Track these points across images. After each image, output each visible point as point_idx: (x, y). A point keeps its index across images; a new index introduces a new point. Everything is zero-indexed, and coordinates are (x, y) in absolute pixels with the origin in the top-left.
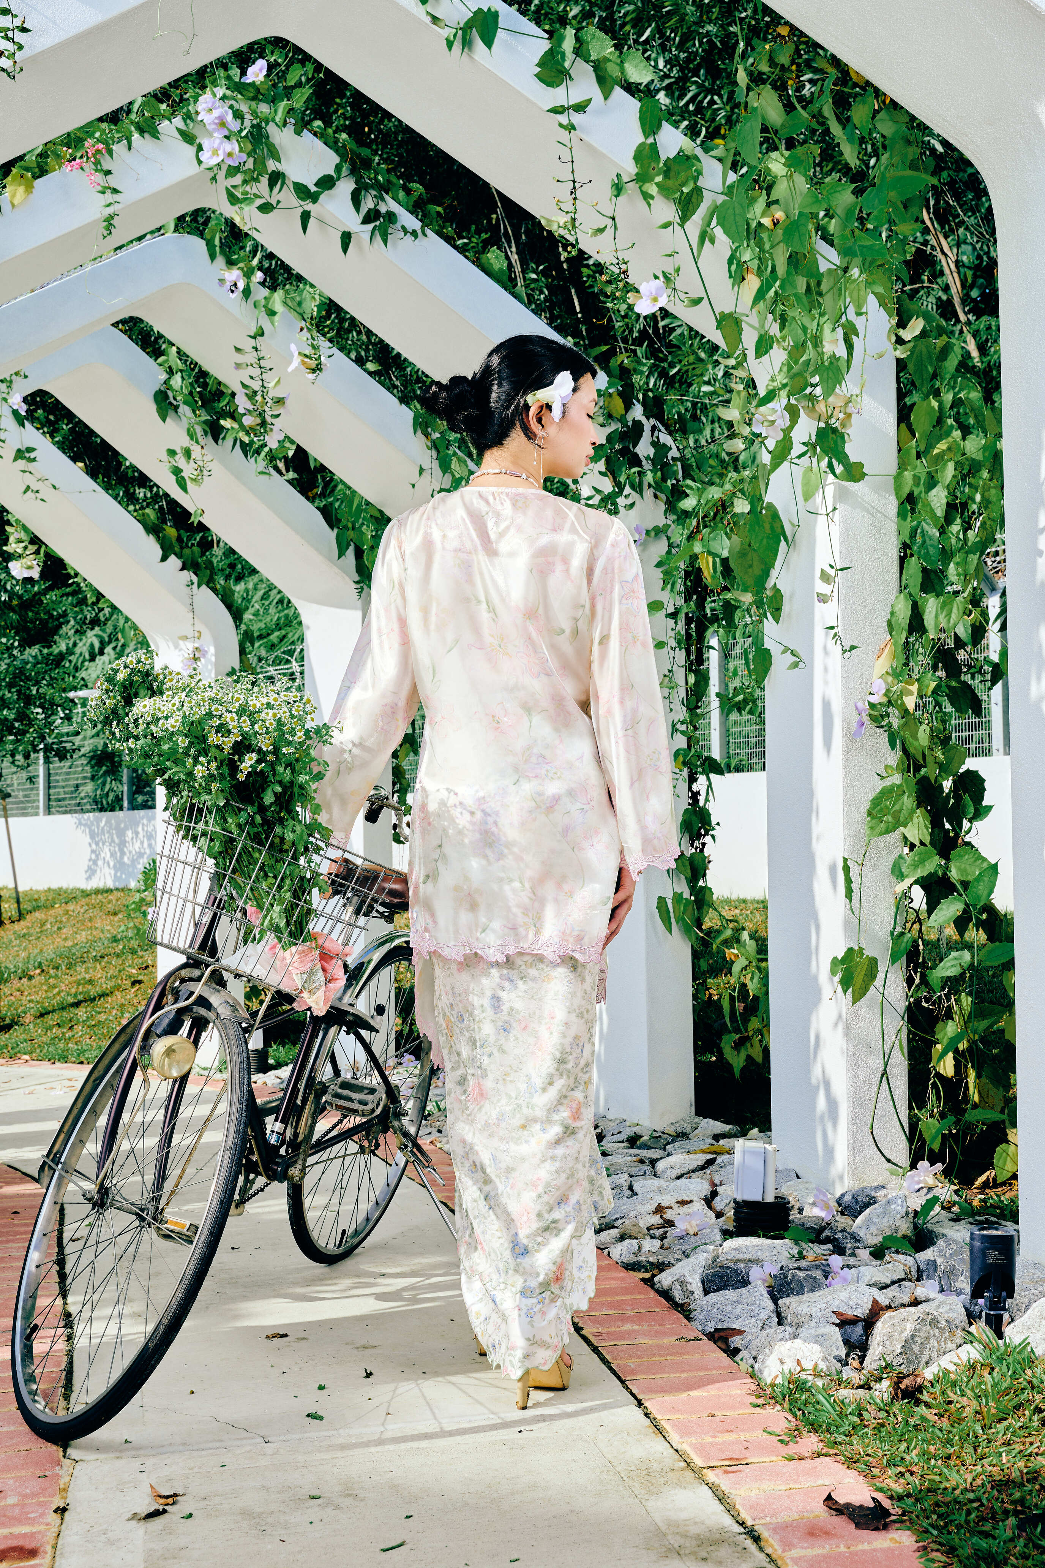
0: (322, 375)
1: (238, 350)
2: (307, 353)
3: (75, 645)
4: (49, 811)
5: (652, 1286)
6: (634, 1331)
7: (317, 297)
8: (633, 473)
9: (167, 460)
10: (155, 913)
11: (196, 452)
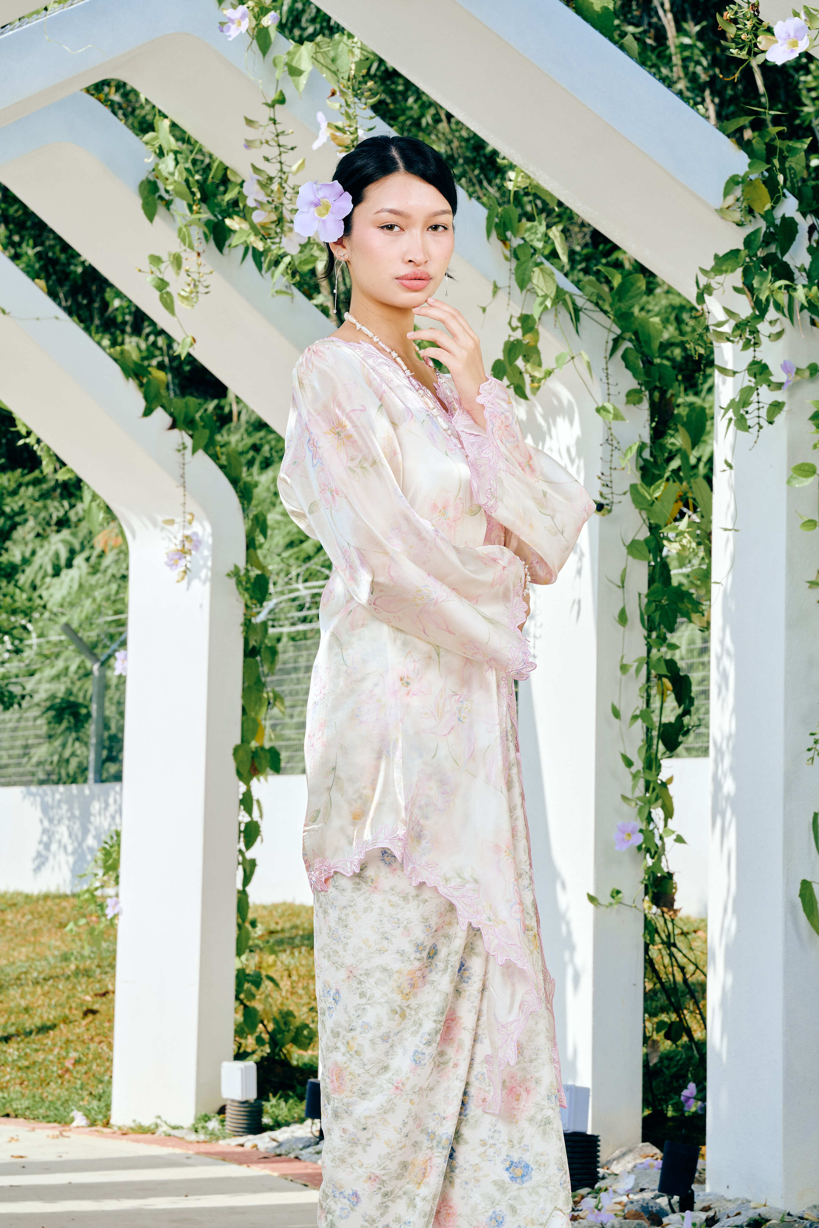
1: (249, 122)
2: (340, 124)
3: (33, 553)
7: (357, 52)
8: (780, 288)
9: (148, 270)
10: (117, 903)
11: (190, 261)
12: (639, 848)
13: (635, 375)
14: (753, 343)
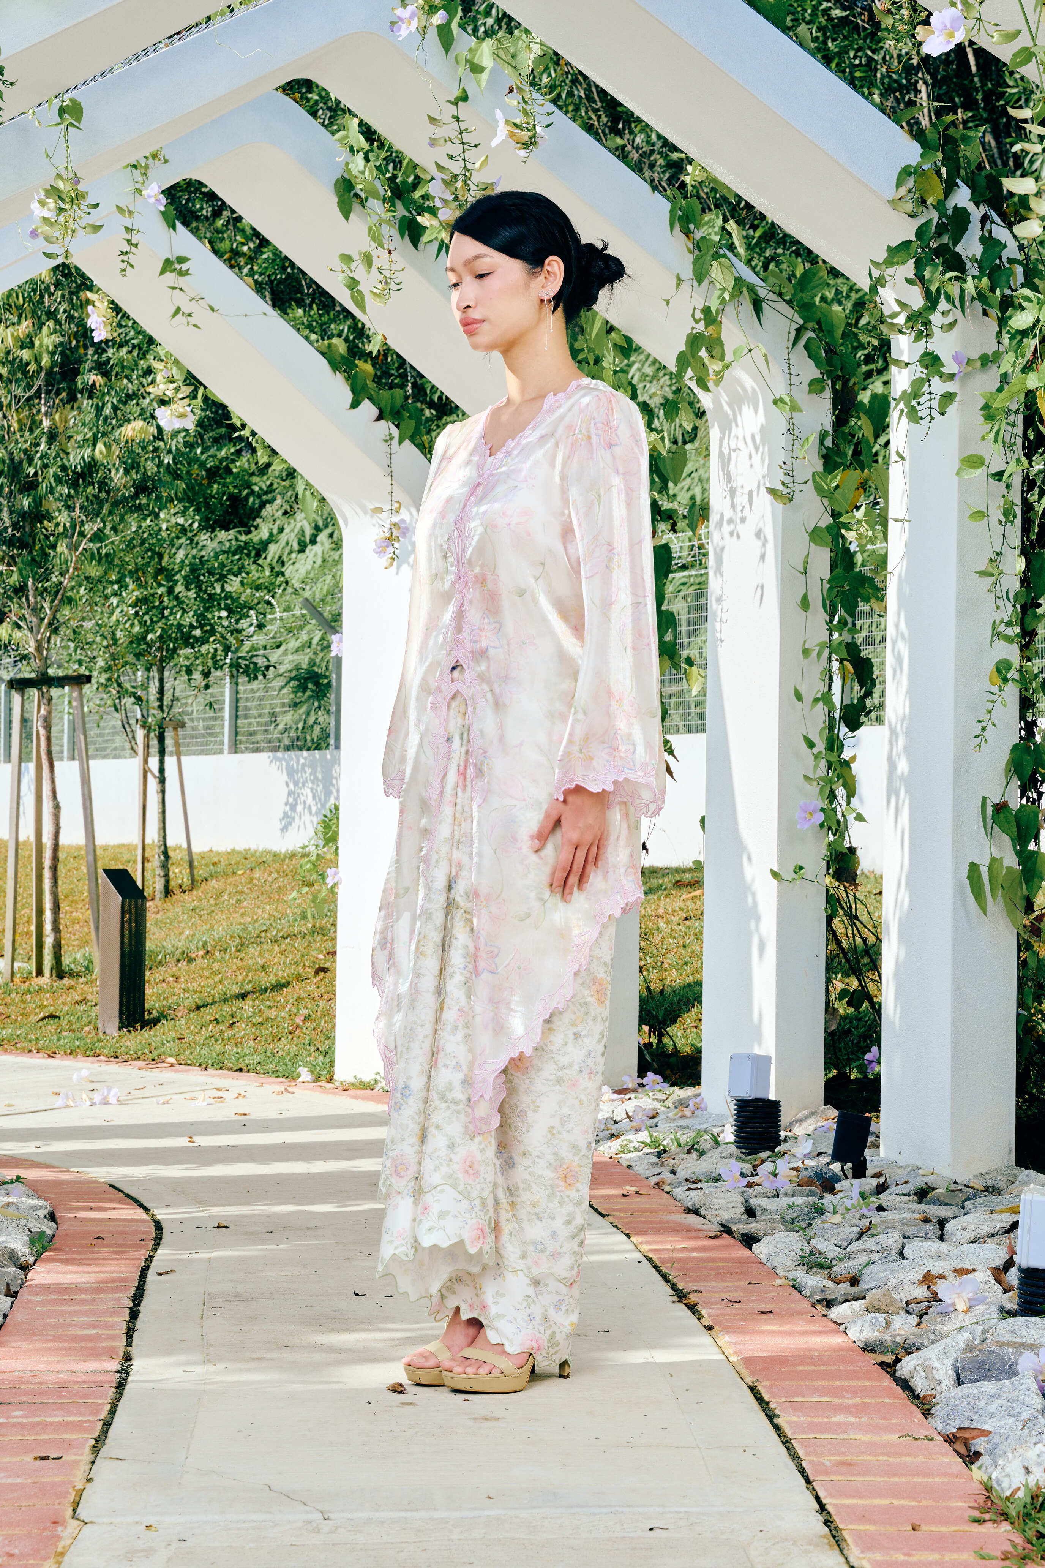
0: (536, 151)
1: (432, 120)
2: (518, 121)
3: (281, 530)
4: (235, 748)
5: (893, 1374)
6: (846, 1423)
7: (536, 48)
8: (950, 279)
9: (339, 269)
10: (336, 873)
11: (381, 259)
12: (822, 826)
13: (817, 365)
14: (924, 334)
